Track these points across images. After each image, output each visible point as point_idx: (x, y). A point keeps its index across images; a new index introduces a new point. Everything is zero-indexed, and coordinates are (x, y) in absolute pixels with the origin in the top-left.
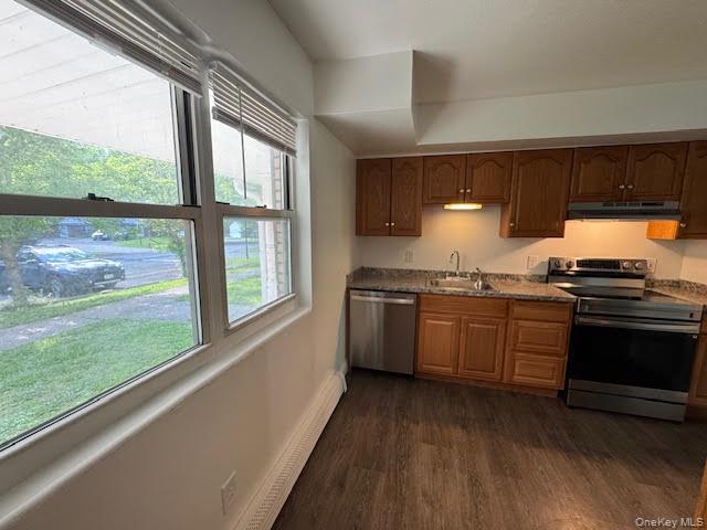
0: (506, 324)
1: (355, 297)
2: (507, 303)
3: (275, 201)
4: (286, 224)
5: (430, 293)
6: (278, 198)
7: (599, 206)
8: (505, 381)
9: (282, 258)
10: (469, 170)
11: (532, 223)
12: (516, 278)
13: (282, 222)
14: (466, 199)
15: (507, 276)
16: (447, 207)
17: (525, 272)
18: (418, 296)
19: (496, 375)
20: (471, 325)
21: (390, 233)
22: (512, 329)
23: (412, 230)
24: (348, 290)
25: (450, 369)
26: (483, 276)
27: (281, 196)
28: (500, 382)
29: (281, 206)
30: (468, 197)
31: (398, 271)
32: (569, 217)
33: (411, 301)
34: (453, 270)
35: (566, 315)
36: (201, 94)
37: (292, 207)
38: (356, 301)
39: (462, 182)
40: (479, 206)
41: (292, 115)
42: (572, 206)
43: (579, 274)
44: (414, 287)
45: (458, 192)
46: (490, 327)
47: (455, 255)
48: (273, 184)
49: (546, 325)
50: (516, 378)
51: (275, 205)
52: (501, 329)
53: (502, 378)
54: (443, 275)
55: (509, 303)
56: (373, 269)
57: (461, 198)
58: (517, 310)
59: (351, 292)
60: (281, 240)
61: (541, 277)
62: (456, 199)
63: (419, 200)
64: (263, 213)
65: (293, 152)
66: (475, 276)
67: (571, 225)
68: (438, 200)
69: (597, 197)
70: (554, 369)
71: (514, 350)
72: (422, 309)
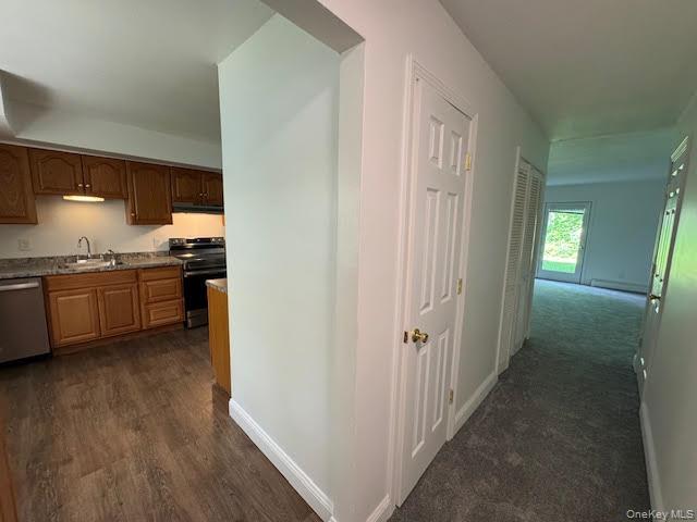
0: (138, 286)
2: (136, 271)
5: (59, 274)
7: (191, 205)
8: (144, 328)
10: (85, 167)
11: (149, 215)
12: (147, 255)
14: (85, 192)
16: (65, 198)
17: (153, 249)
18: (43, 278)
19: (136, 325)
20: (107, 293)
22: (142, 290)
23: (25, 218)
25: (93, 335)
26: (117, 256)
28: (141, 331)
30: (88, 191)
31: (11, 261)
32: (174, 210)
33: (35, 284)
34: (84, 254)
35: (178, 273)
39: (79, 178)
40: (102, 200)
42: (174, 204)
43: (195, 248)
45: (76, 185)
46: (126, 291)
47: (84, 240)
49: (167, 281)
50: (153, 323)
52: (135, 291)
53: (141, 327)
54: (74, 259)
57: (81, 191)
58: (143, 276)
61: (165, 252)
63: (28, 189)
66: (107, 257)
67: (175, 216)
68: (57, 191)
69: (189, 199)
70: (176, 309)
71: (147, 304)
72: (50, 289)
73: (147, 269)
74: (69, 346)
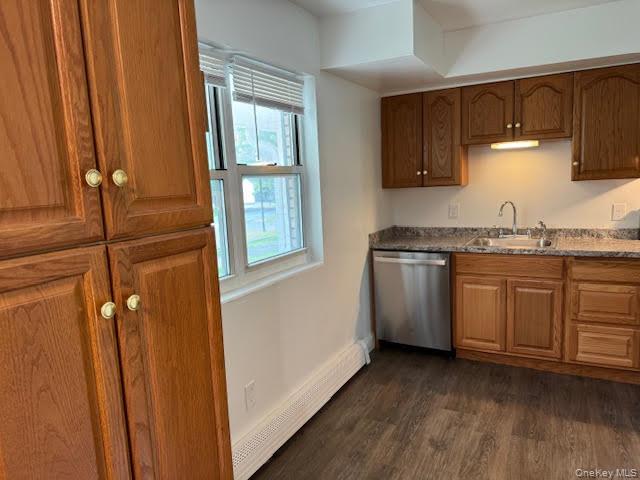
0: (564, 289)
1: (379, 258)
2: (564, 261)
3: (286, 157)
4: (296, 179)
5: (467, 252)
6: (289, 154)
8: (567, 360)
9: (294, 214)
10: (517, 99)
12: (596, 235)
13: (293, 177)
14: (514, 136)
15: (584, 231)
16: (494, 146)
17: (610, 225)
18: (451, 256)
19: (555, 352)
20: (519, 290)
21: (422, 183)
22: (571, 293)
23: (451, 179)
24: (372, 250)
25: (497, 346)
26: (551, 234)
27: (291, 152)
29: (291, 162)
30: (517, 133)
31: (440, 230)
33: (442, 262)
34: (510, 226)
36: (225, 86)
37: (302, 162)
38: (379, 263)
39: (509, 114)
40: (535, 143)
41: (298, 74)
44: (447, 246)
45: (505, 127)
46: (545, 291)
48: (283, 130)
49: (615, 288)
50: (581, 357)
51: (286, 162)
52: (558, 295)
53: (562, 356)
54: (496, 233)
55: (566, 262)
56: (407, 229)
57: (509, 134)
58: (577, 271)
59: (374, 252)
60: (292, 195)
61: (630, 231)
62: (503, 136)
63: (457, 141)
64: (273, 171)
65: (300, 110)
66: (536, 233)
68: (482, 139)
70: (628, 345)
71: (576, 320)
72: (458, 271)
73: (583, 259)
74: (472, 351)
